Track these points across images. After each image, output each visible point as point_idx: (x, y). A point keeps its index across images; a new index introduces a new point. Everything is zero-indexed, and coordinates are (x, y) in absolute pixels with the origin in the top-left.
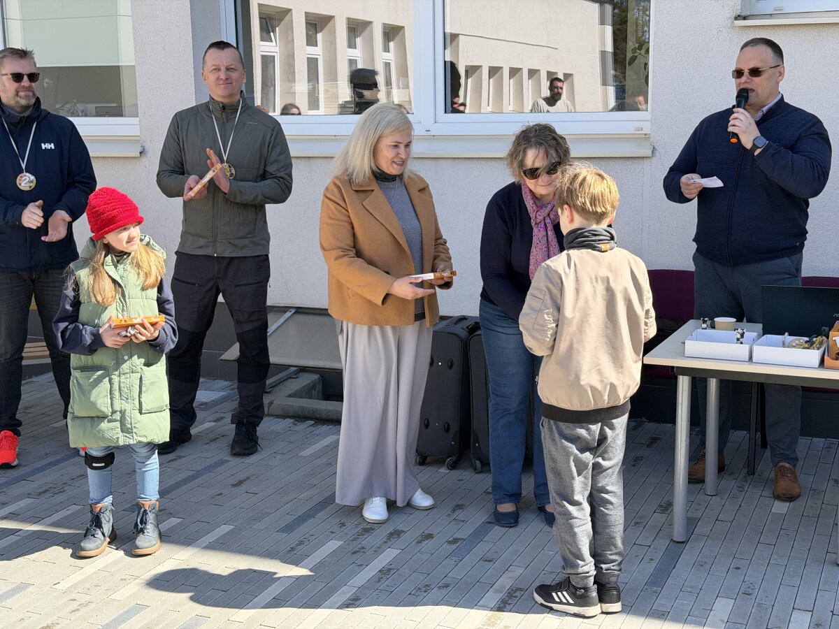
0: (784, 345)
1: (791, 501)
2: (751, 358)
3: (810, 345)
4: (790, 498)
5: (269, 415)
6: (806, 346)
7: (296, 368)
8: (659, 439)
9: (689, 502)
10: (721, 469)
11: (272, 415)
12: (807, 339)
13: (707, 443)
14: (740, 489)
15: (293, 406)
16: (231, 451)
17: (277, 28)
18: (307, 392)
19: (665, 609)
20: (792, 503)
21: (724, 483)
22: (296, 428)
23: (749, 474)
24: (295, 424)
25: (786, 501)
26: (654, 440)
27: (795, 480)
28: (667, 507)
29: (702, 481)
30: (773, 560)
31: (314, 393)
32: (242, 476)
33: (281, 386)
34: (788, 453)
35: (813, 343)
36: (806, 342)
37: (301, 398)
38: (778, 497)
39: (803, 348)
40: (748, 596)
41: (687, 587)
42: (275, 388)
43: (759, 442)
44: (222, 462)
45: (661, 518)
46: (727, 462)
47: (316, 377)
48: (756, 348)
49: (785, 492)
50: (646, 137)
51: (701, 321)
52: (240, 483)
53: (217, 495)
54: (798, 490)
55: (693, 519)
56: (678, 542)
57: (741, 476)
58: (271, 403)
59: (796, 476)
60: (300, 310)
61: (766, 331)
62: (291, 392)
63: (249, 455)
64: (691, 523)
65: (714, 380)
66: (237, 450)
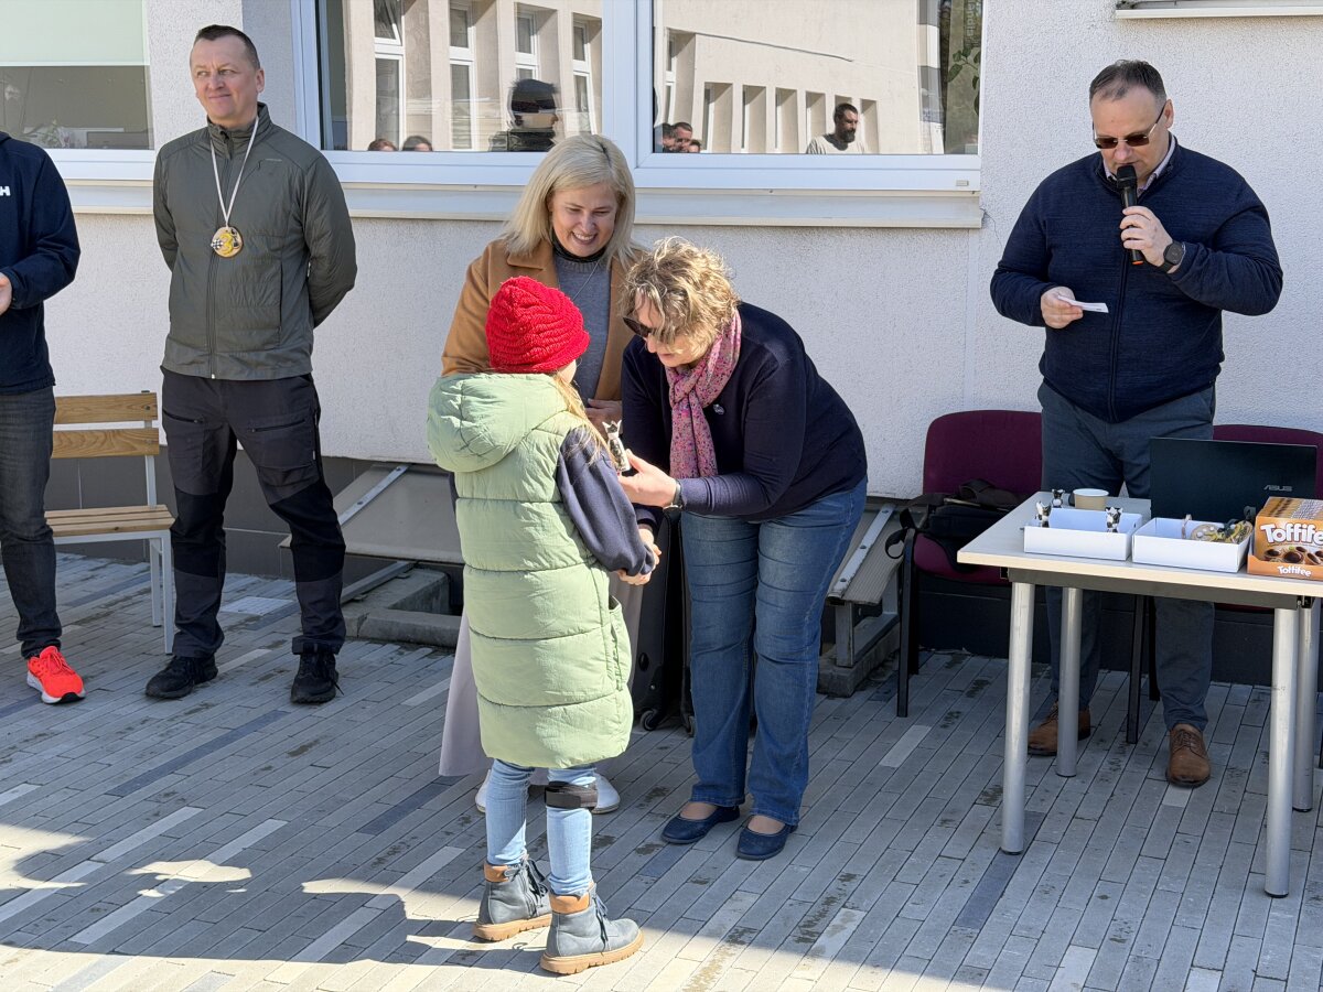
0: (1184, 535)
1: (1194, 787)
2: (1130, 555)
3: (1226, 535)
4: (1193, 783)
5: (358, 638)
6: (1220, 536)
7: (406, 563)
8: (987, 682)
9: (1030, 786)
10: (1084, 732)
11: (364, 638)
12: (1221, 525)
13: (1061, 691)
14: (1114, 767)
15: (398, 624)
16: (292, 697)
17: (403, 17)
18: (424, 602)
19: (983, 965)
20: (1195, 790)
21: (1087, 757)
22: (403, 660)
23: (1128, 742)
24: (401, 654)
25: (1187, 787)
26: (980, 684)
27: (1202, 753)
28: (994, 795)
29: (1052, 753)
30: (1162, 884)
31: (435, 603)
32: (307, 738)
33: (380, 591)
34: (1190, 707)
35: (1231, 532)
36: (1220, 530)
37: (413, 610)
38: (1174, 780)
39: (1215, 541)
40: (1120, 944)
41: (1022, 927)
42: (370, 595)
43: (1146, 690)
44: (276, 715)
45: (985, 812)
46: (1093, 722)
47: (439, 576)
48: (1137, 539)
49: (1184, 772)
50: (973, 197)
51: (1052, 494)
52: (303, 749)
53: (263, 770)
54: (1205, 769)
55: (1035, 814)
56: (1010, 853)
57: (1117, 745)
58: (362, 619)
59: (1203, 747)
60: (415, 468)
61: (1157, 512)
62: (396, 600)
63: (320, 702)
64: (1032, 822)
65: (1074, 590)
66: (301, 694)
